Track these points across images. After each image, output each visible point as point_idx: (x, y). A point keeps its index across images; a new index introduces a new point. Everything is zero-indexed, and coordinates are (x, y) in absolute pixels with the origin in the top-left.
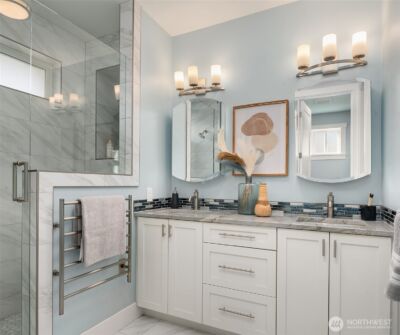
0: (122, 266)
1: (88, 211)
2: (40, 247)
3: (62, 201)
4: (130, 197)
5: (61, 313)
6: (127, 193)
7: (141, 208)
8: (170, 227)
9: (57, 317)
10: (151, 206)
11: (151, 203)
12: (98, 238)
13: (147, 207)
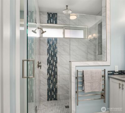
0: (102, 95)
1: (86, 74)
2: (72, 83)
3: (77, 71)
4: (105, 70)
5: (77, 105)
6: (103, 68)
7: (111, 74)
8: (123, 85)
9: (77, 106)
10: (118, 73)
11: (117, 72)
12: (90, 84)
13: (115, 74)
